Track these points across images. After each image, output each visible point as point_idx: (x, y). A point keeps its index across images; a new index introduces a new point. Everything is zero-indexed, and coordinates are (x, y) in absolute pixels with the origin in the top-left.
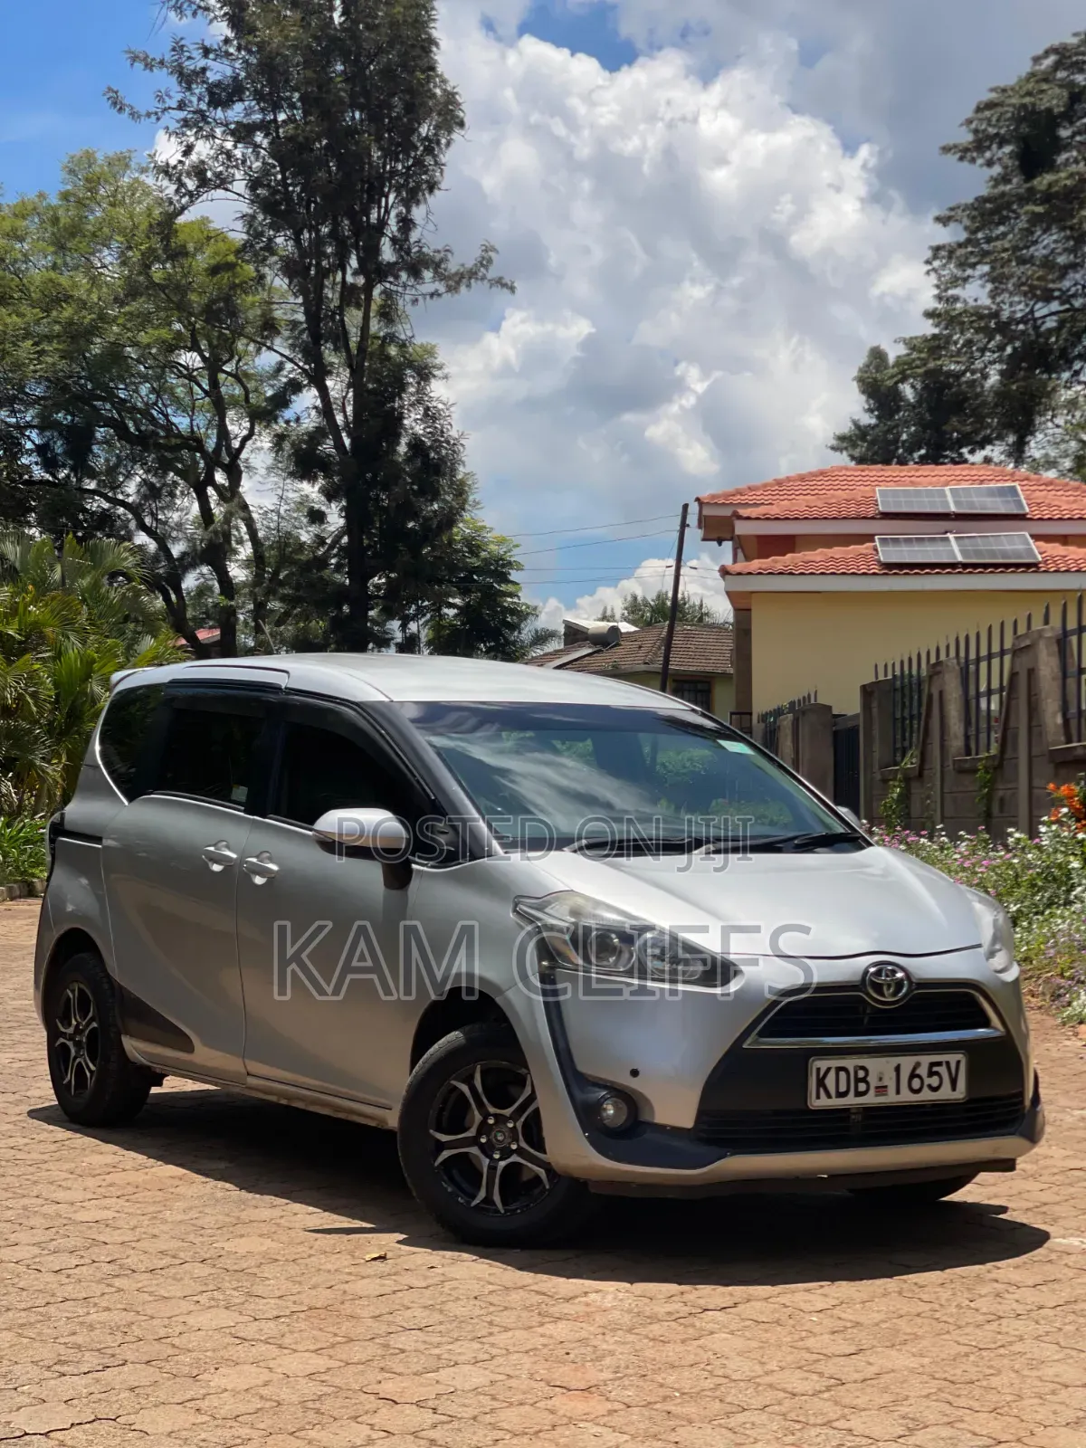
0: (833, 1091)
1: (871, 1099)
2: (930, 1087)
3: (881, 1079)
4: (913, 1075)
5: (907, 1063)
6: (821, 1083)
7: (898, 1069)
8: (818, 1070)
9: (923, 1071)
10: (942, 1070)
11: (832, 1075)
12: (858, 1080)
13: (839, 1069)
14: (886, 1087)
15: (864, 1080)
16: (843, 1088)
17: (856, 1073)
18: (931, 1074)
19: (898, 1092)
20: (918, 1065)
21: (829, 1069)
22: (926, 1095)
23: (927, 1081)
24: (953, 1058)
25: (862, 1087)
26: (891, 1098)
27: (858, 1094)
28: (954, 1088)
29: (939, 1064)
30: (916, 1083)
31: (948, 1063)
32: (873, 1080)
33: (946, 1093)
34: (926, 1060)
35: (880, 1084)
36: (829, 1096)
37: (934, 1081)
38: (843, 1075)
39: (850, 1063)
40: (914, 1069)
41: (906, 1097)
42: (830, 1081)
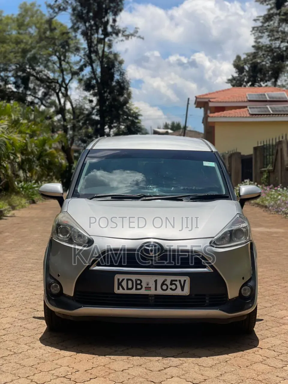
0: (125, 288)
1: (143, 292)
2: (171, 289)
3: (148, 284)
4: (163, 284)
5: (160, 279)
6: (120, 284)
7: (156, 281)
8: (119, 280)
9: (168, 283)
10: (178, 283)
11: (125, 282)
12: (137, 284)
13: (128, 280)
14: (150, 287)
15: (140, 284)
16: (130, 286)
17: (136, 282)
18: (171, 284)
19: (156, 289)
20: (165, 280)
21: (123, 280)
22: (169, 292)
23: (170, 287)
24: (182, 279)
25: (139, 287)
26: (152, 292)
27: (137, 289)
28: (183, 290)
29: (176, 281)
30: (164, 287)
31: (180, 281)
32: (144, 285)
33: (178, 292)
34: (169, 279)
35: (147, 286)
36: (123, 289)
37: (173, 287)
38: (130, 282)
39: (134, 277)
40: (164, 282)
41: (159, 292)
42: (124, 284)
